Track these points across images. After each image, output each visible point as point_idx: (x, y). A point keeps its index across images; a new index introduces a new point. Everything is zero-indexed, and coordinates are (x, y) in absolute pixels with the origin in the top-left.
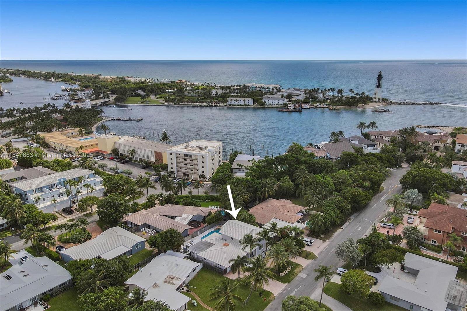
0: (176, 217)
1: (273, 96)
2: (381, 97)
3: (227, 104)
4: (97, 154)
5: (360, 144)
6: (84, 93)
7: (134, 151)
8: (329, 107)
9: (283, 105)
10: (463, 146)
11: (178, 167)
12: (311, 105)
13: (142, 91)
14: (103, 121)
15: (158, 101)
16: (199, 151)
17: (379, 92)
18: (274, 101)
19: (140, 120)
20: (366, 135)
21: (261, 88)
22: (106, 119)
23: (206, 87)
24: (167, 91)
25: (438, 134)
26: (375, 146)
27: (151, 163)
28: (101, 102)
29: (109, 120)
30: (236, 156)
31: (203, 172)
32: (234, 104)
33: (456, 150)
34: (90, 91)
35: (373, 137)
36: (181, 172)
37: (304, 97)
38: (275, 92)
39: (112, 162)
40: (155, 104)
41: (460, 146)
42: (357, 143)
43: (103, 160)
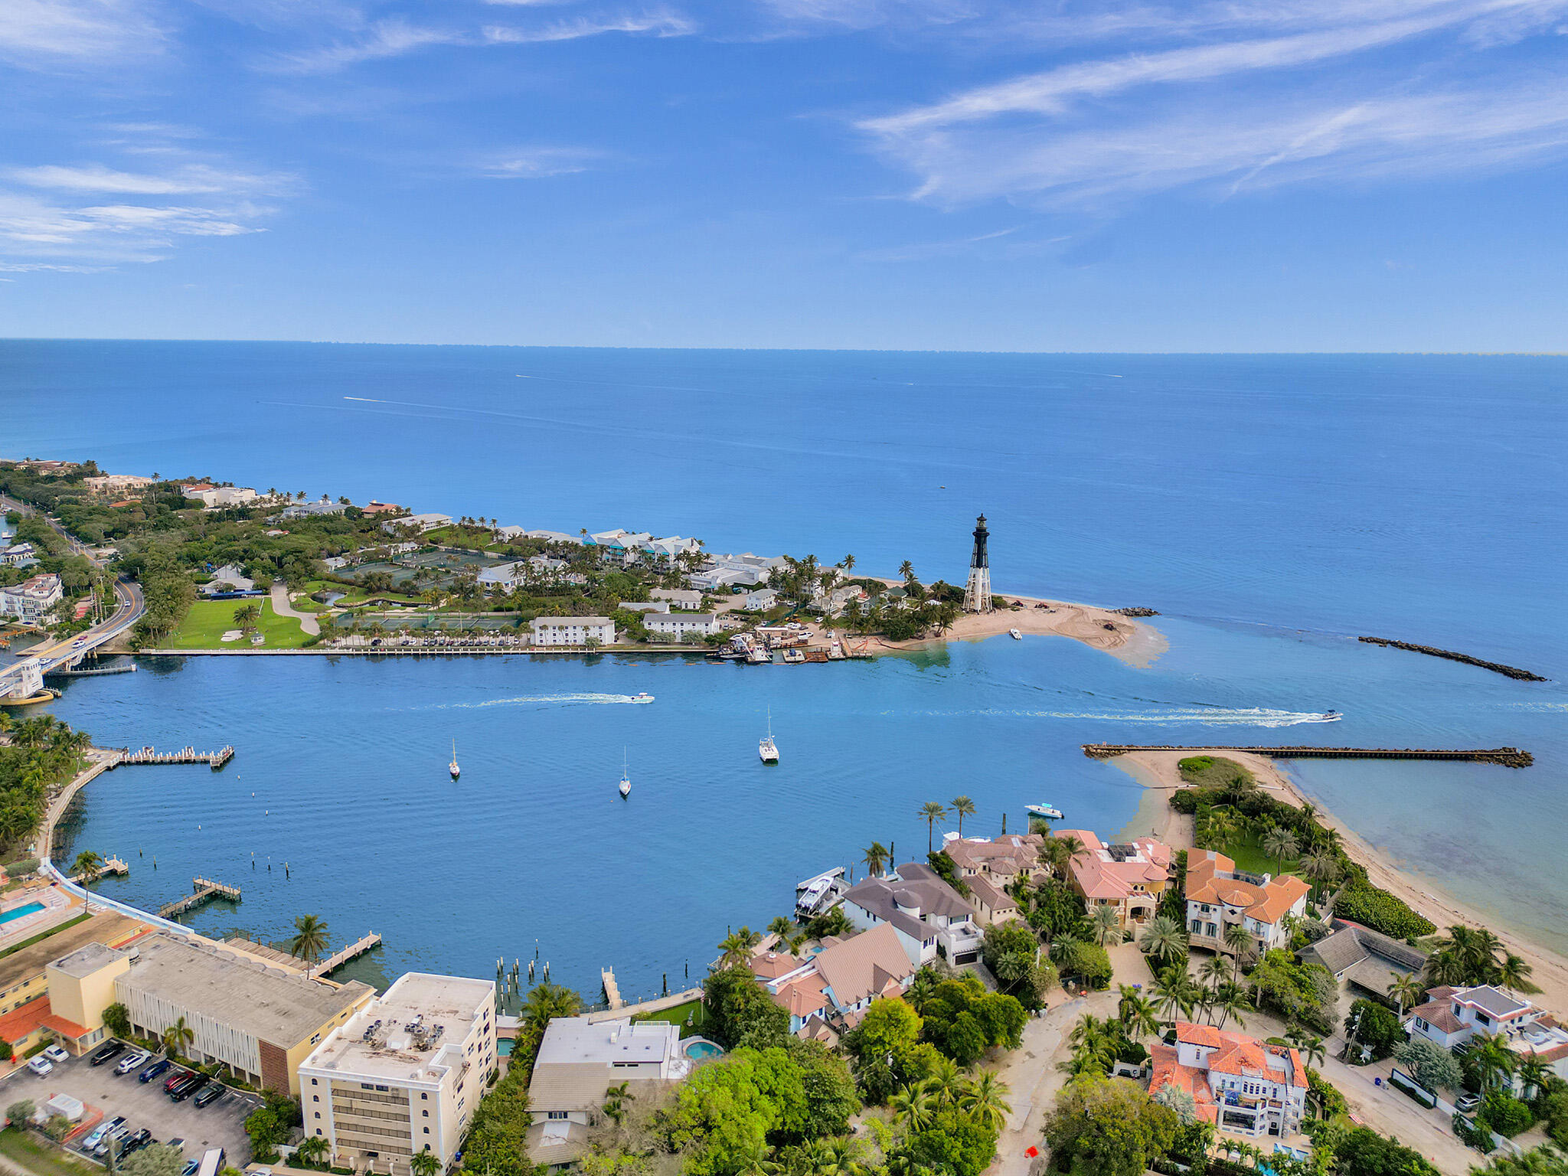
1: (677, 595)
2: (989, 594)
3: (532, 642)
4: (46, 1036)
5: (925, 915)
6: (21, 598)
7: (186, 1026)
8: (844, 642)
9: (706, 640)
10: (1205, 908)
11: (338, 1125)
12: (792, 635)
13: (240, 570)
14: (84, 777)
15: (297, 622)
16: (411, 1053)
17: (981, 579)
18: (678, 625)
19: (226, 761)
20: (942, 866)
21: (640, 553)
22: (101, 758)
23: (464, 540)
24: (330, 562)
25: (1139, 858)
26: (970, 919)
27: (248, 1080)
28: (84, 650)
29: (109, 769)
30: (543, 1026)
31: (428, 1147)
32: (553, 643)
33: (1189, 921)
34: (48, 591)
35: (964, 873)
36: (350, 1143)
37: (769, 600)
38: (683, 573)
39: (99, 1079)
40: (283, 647)
41: (1199, 909)
42: (915, 913)
43: (65, 1066)
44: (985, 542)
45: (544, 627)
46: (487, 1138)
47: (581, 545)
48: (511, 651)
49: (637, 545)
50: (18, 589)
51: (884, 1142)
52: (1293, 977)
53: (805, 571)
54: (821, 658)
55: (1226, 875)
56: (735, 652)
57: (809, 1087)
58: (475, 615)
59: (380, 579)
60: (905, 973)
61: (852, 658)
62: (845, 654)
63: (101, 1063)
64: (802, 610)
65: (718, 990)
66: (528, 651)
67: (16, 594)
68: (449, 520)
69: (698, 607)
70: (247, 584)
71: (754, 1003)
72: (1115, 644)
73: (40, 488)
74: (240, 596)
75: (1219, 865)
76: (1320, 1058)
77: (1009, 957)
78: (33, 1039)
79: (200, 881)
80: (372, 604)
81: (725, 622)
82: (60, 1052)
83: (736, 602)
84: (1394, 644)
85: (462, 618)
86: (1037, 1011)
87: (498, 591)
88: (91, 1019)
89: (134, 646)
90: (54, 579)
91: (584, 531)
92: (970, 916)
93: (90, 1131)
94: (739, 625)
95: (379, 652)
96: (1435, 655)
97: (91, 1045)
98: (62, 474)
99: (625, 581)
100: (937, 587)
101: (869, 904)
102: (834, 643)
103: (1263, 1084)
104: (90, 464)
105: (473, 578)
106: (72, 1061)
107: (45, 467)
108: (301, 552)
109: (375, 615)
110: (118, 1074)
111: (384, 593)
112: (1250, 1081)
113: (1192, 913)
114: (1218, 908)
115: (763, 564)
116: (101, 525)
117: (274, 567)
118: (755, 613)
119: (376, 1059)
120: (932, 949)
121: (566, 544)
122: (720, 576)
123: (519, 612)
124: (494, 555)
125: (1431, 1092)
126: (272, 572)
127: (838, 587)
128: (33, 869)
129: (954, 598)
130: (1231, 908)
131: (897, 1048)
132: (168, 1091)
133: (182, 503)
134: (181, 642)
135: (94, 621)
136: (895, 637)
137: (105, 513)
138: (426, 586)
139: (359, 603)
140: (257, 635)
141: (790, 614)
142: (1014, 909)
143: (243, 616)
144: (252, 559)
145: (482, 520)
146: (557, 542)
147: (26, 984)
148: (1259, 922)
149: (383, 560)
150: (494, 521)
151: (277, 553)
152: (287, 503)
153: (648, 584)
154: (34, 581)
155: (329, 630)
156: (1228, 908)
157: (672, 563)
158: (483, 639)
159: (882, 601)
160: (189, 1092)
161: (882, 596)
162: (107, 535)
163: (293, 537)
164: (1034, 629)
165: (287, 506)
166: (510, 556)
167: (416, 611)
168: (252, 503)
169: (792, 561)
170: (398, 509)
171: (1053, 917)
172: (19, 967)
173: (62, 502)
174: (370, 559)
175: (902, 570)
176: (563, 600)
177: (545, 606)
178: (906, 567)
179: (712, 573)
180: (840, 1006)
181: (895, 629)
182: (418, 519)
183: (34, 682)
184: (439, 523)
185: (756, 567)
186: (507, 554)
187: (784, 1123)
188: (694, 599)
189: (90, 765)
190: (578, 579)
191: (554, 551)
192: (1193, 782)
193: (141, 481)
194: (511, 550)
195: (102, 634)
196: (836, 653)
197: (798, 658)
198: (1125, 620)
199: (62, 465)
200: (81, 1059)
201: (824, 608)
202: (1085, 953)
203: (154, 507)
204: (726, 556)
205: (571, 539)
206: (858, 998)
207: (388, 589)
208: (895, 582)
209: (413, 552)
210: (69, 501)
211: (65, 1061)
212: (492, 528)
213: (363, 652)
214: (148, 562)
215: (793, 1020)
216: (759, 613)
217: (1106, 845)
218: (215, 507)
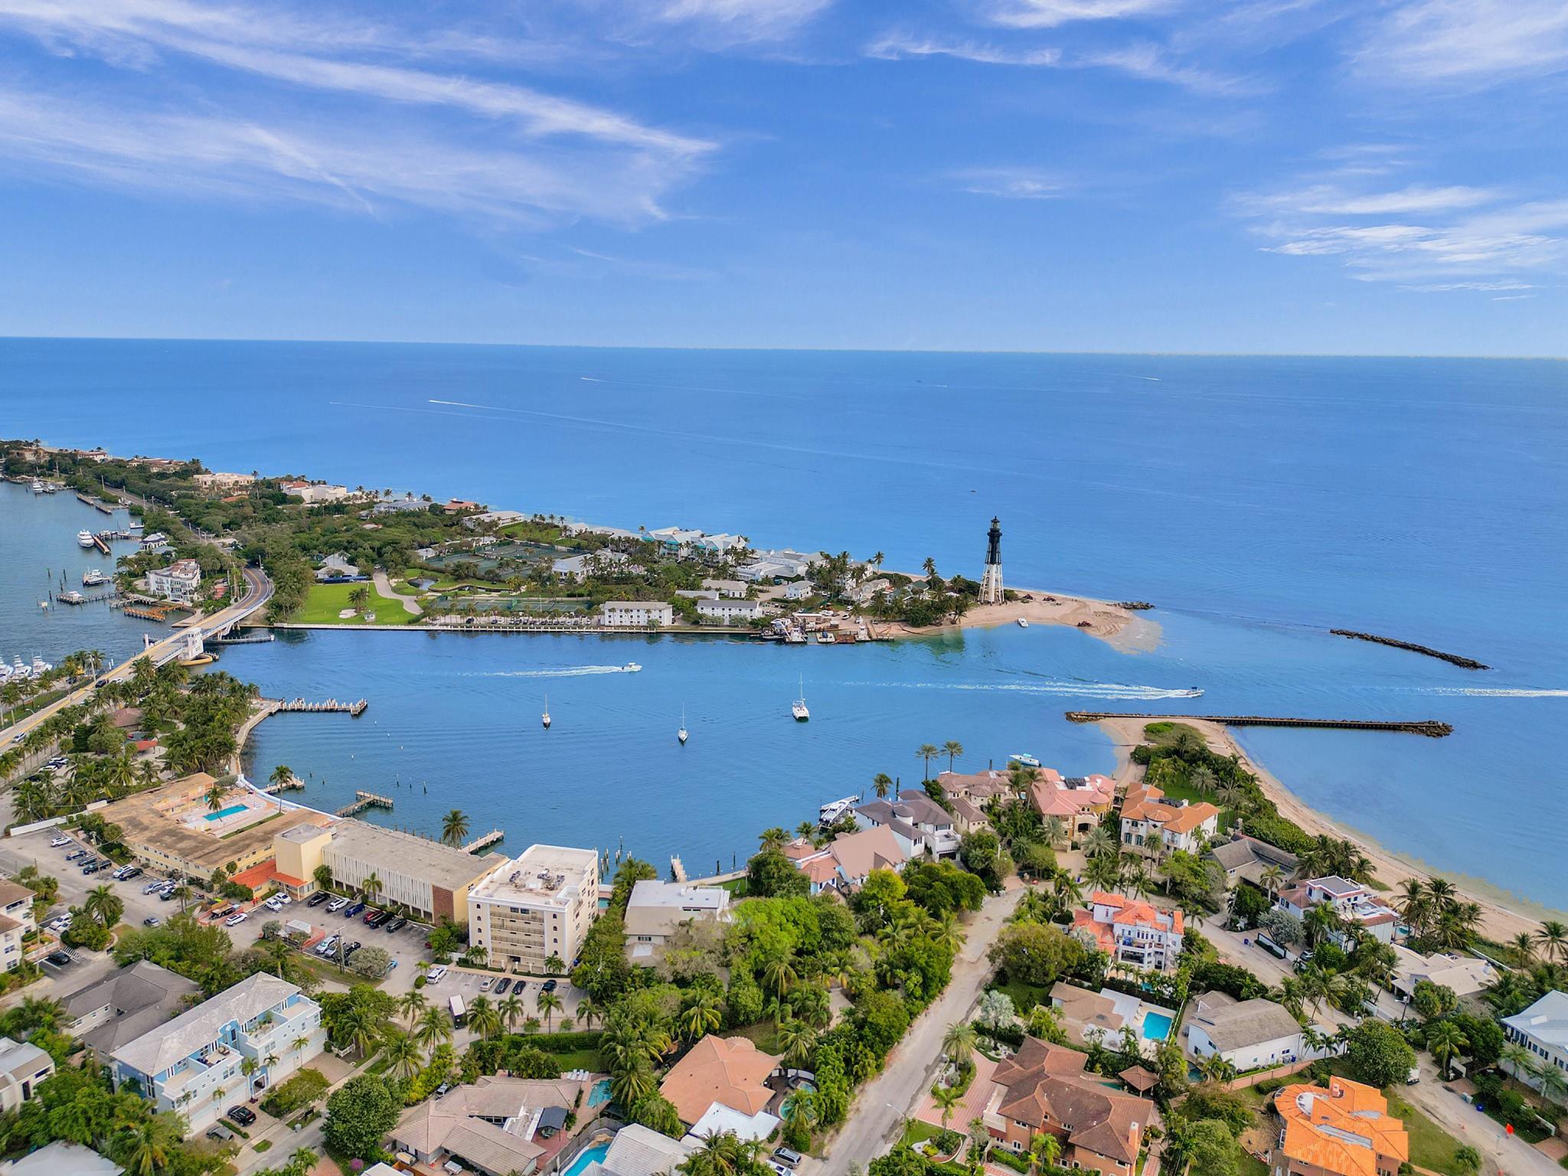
0: (505, 1119)
1: (726, 585)
2: (1002, 588)
3: (602, 623)
4: (273, 888)
5: (917, 824)
6: (170, 579)
7: (376, 879)
8: (870, 627)
9: (751, 623)
10: (1135, 824)
11: (494, 938)
12: (825, 621)
13: (346, 559)
14: (253, 720)
15: (400, 604)
16: (544, 891)
17: (994, 574)
18: (727, 610)
19: (362, 711)
20: (933, 790)
21: (692, 548)
22: (262, 707)
23: (537, 535)
24: (422, 552)
25: (1088, 787)
26: (952, 828)
27: (423, 916)
28: (232, 623)
29: (271, 714)
30: (631, 884)
31: (556, 953)
32: (619, 624)
33: (1122, 834)
34: (189, 575)
35: (950, 796)
36: (501, 951)
37: (805, 590)
38: (732, 566)
39: (317, 914)
40: (391, 624)
41: (1130, 824)
42: (909, 821)
43: (290, 906)
44: (998, 542)
45: (612, 610)
46: (597, 944)
47: (641, 540)
48: (584, 630)
49: (690, 541)
50: (165, 571)
51: (873, 954)
52: (1191, 869)
53: (838, 565)
54: (850, 640)
55: (1154, 800)
56: (775, 634)
57: (821, 921)
58: (552, 599)
59: (467, 568)
60: (898, 861)
61: (876, 640)
62: (870, 637)
63: (315, 905)
64: (835, 600)
65: (758, 866)
66: (599, 630)
67: (165, 576)
68: (523, 517)
69: (743, 596)
70: (353, 571)
71: (785, 871)
72: (1110, 633)
73: (156, 484)
74: (347, 581)
75: (1152, 793)
76: (1200, 920)
77: (978, 852)
78: (265, 888)
79: (362, 794)
80: (460, 589)
81: (766, 609)
82: (285, 897)
83: (777, 592)
84: (1361, 636)
85: (542, 602)
86: (997, 892)
87: (571, 579)
88: (307, 876)
89: (269, 620)
90: (193, 564)
91: (642, 528)
92: (952, 825)
93: (320, 941)
94: (779, 611)
95: (473, 629)
96: (1395, 646)
97: (307, 894)
98: (172, 471)
99: (680, 573)
100: (955, 581)
101: (874, 815)
102: (861, 627)
103: (1151, 932)
104: (195, 462)
105: (549, 568)
106: (294, 903)
107: (155, 464)
108: (397, 543)
109: (466, 597)
110: (329, 911)
111: (471, 580)
112: (1142, 930)
113: (1126, 828)
114: (1145, 823)
115: (801, 559)
116: (219, 517)
117: (375, 556)
118: (794, 601)
119: (519, 894)
120: (921, 847)
121: (628, 540)
122: (763, 569)
123: (589, 598)
124: (564, 548)
125: (1282, 947)
126: (373, 561)
127: (868, 580)
128: (232, 782)
129: (970, 591)
130: (1153, 823)
131: (887, 903)
132: (367, 922)
133: (284, 499)
134: (307, 618)
135: (233, 600)
136: (915, 623)
137: (220, 507)
138: (508, 574)
139: (450, 588)
140: (370, 613)
141: (824, 602)
142: (986, 822)
143: (357, 597)
144: (356, 549)
145: (552, 517)
146: (620, 537)
147: (254, 853)
148: (1173, 833)
149: (467, 551)
150: (562, 518)
151: (377, 544)
152: (375, 500)
153: (700, 576)
154: (178, 565)
155: (429, 611)
156: (1151, 823)
157: (720, 557)
158: (561, 619)
159: (905, 592)
160: (382, 922)
161: (906, 588)
162: (225, 526)
163: (388, 530)
164: (1040, 619)
165: (376, 503)
166: (577, 549)
167: (500, 596)
168: (345, 499)
169: (827, 557)
170: (477, 506)
171: (1015, 827)
172: (247, 842)
173: (179, 497)
174: (456, 550)
175: (925, 566)
176: (627, 587)
177: (611, 592)
178: (929, 563)
179: (756, 566)
180: (848, 878)
181: (916, 616)
182: (495, 516)
183: (196, 648)
184: (514, 519)
185: (795, 562)
186: (575, 548)
187: (803, 944)
188: (740, 588)
189: (255, 711)
190: (639, 570)
191: (618, 545)
192: (1153, 742)
193: (246, 479)
194: (579, 544)
195: (242, 610)
196: (863, 636)
197: (829, 640)
198: (1123, 613)
199: (170, 463)
200: (300, 902)
201: (855, 598)
202: (1037, 851)
203: (260, 502)
204: (769, 552)
205: (632, 535)
206: (862, 875)
207: (475, 576)
208: (920, 576)
209: (492, 544)
210: (185, 496)
211: (290, 903)
212: (561, 525)
213: (459, 628)
214: (268, 549)
215: (812, 885)
216: (797, 601)
217: (1063, 778)
218: (312, 503)
